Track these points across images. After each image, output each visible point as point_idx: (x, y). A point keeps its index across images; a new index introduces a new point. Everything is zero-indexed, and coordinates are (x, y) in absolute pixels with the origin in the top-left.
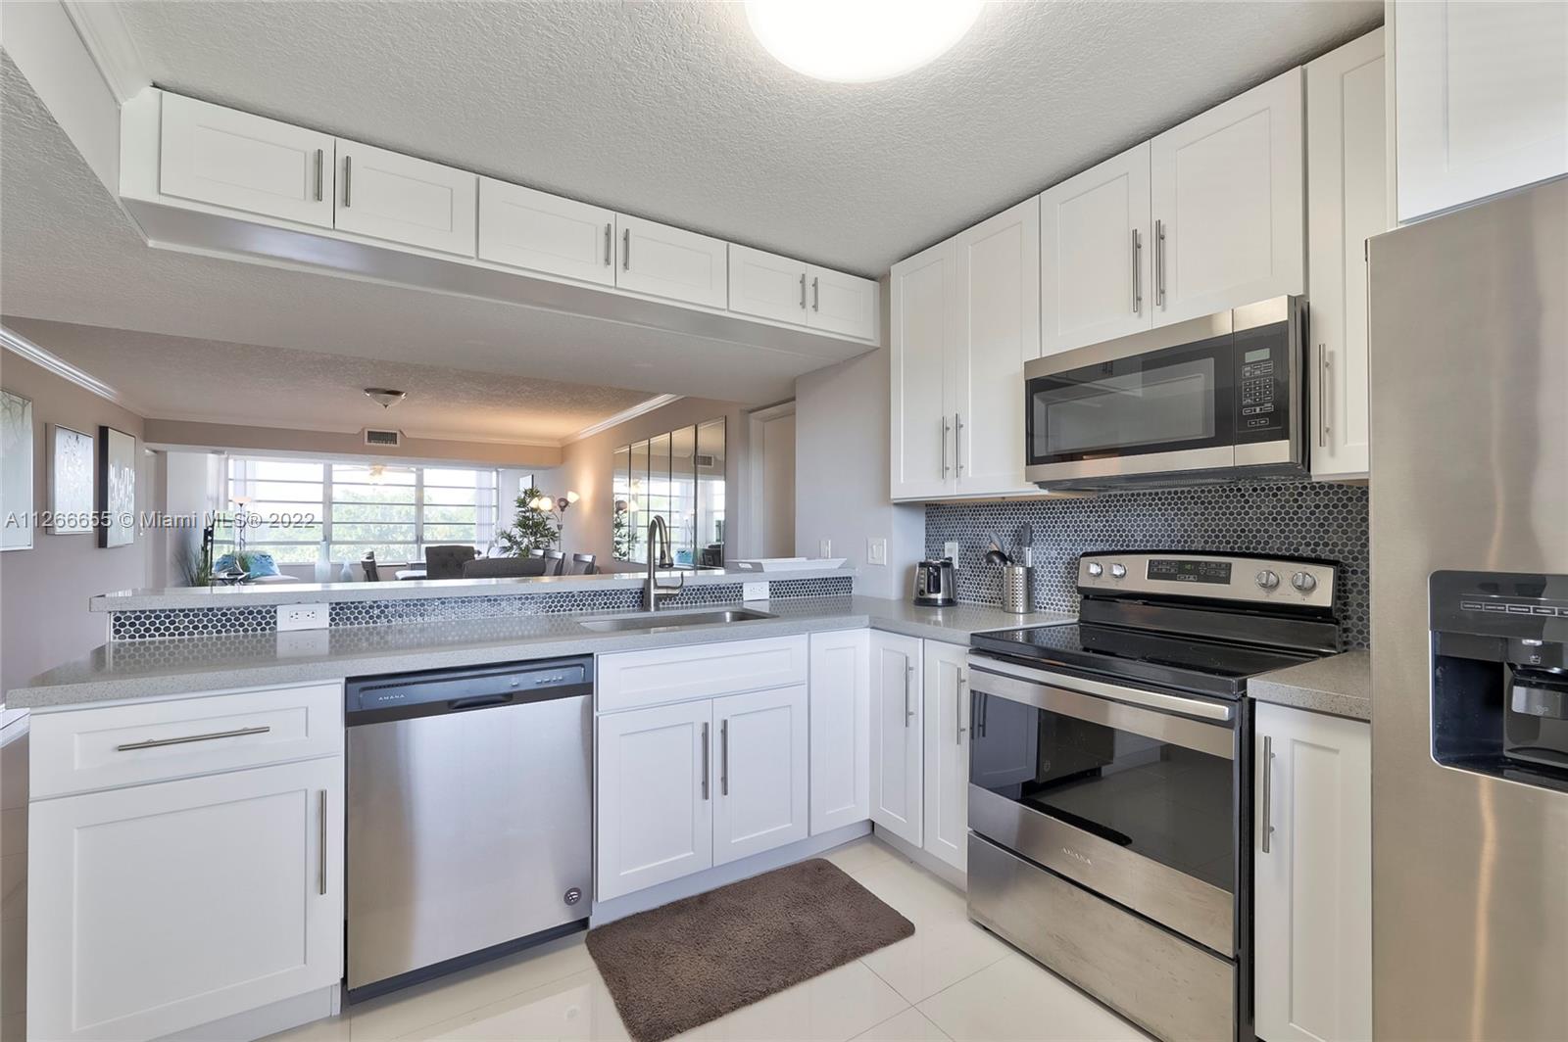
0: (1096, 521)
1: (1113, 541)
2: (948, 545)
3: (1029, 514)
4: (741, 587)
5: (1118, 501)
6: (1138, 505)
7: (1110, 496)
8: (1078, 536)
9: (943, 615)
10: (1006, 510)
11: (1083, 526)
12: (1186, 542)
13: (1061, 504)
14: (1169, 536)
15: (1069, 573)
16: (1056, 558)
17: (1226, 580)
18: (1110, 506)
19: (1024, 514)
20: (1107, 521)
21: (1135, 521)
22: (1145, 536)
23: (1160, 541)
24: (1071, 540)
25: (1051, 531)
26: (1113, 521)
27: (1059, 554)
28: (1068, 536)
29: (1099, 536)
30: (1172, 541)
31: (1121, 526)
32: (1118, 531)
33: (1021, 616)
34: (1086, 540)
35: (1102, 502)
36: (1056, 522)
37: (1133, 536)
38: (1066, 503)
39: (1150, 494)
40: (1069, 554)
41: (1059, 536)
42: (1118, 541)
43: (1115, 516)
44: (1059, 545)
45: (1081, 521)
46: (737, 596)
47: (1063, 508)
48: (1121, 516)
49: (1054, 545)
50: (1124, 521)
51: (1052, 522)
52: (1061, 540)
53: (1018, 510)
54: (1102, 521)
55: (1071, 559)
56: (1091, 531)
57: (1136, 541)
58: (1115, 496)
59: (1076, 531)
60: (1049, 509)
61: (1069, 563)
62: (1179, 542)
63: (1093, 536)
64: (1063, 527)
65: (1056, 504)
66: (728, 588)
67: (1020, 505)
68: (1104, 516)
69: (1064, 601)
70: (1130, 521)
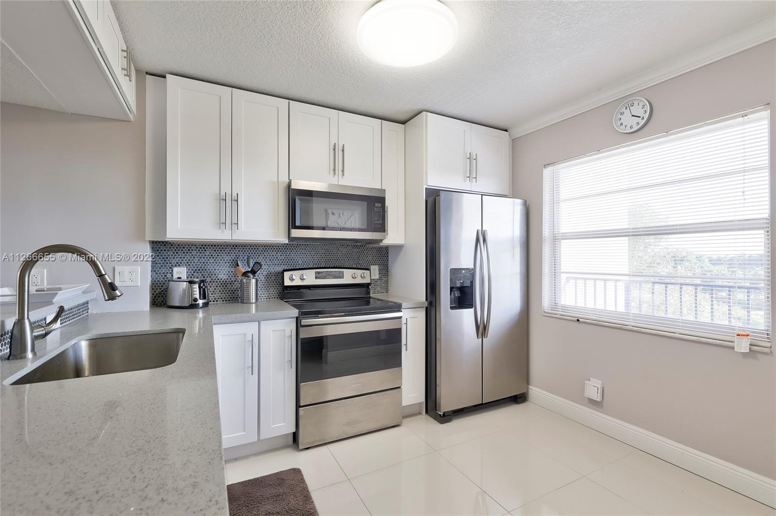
2: (176, 270)
3: (242, 251)
6: (300, 249)
8: (272, 262)
12: (319, 264)
13: (262, 246)
14: (313, 262)
15: (267, 280)
17: (343, 277)
19: (239, 251)
20: (286, 256)
21: (299, 255)
22: (303, 262)
23: (309, 264)
28: (266, 262)
30: (314, 264)
31: (293, 258)
32: (291, 260)
34: (276, 264)
39: (305, 245)
40: (266, 271)
42: (291, 264)
43: (290, 253)
45: (273, 255)
47: (263, 249)
50: (294, 255)
51: (256, 256)
54: (283, 256)
55: (268, 273)
57: (299, 264)
59: (270, 260)
60: (255, 249)
61: (266, 276)
62: (316, 264)
63: (279, 262)
64: (263, 258)
69: (264, 294)
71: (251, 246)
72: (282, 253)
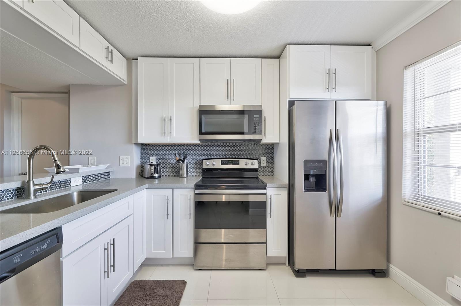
0: (203, 151)
1: (208, 156)
2: (151, 158)
3: (182, 148)
4: (70, 180)
5: (209, 145)
6: (215, 147)
7: (207, 144)
9: (158, 181)
10: (174, 147)
11: (200, 152)
12: (226, 156)
13: (193, 145)
14: (222, 154)
15: (195, 165)
16: (191, 161)
17: (239, 164)
18: (207, 147)
19: (181, 148)
20: (206, 151)
21: (214, 151)
22: (216, 154)
23: (220, 156)
24: (196, 156)
25: (190, 153)
26: (208, 151)
27: (192, 160)
28: (195, 154)
29: (204, 154)
30: (223, 156)
31: (210, 152)
33: (185, 178)
34: (200, 156)
35: (205, 145)
36: (191, 151)
37: (213, 154)
38: (194, 146)
39: (218, 144)
40: (195, 160)
41: (192, 155)
42: (209, 156)
43: (209, 149)
44: (192, 157)
45: (199, 151)
46: (68, 184)
47: (194, 147)
48: (210, 149)
49: (191, 157)
50: (211, 150)
51: (190, 151)
52: (193, 156)
53: (179, 147)
54: (205, 151)
55: (196, 161)
56: (202, 153)
57: (214, 156)
58: (209, 144)
59: (197, 153)
60: (189, 147)
61: (195, 162)
62: (224, 156)
63: (203, 154)
64: (194, 152)
65: (191, 146)
66: (64, 181)
67: (180, 145)
68: (206, 149)
69: (194, 173)
70: (212, 151)
71: (187, 146)
72: (204, 149)
